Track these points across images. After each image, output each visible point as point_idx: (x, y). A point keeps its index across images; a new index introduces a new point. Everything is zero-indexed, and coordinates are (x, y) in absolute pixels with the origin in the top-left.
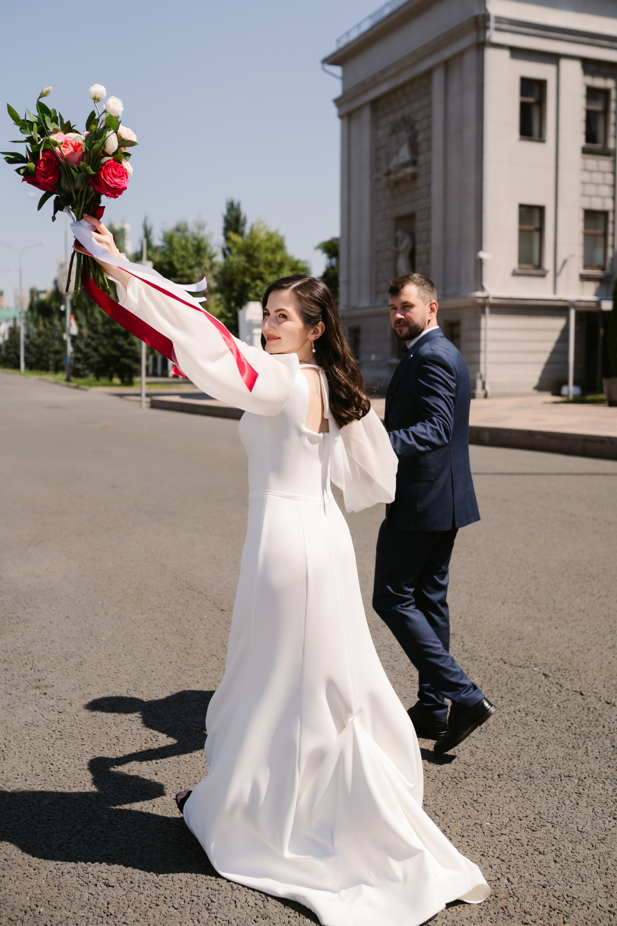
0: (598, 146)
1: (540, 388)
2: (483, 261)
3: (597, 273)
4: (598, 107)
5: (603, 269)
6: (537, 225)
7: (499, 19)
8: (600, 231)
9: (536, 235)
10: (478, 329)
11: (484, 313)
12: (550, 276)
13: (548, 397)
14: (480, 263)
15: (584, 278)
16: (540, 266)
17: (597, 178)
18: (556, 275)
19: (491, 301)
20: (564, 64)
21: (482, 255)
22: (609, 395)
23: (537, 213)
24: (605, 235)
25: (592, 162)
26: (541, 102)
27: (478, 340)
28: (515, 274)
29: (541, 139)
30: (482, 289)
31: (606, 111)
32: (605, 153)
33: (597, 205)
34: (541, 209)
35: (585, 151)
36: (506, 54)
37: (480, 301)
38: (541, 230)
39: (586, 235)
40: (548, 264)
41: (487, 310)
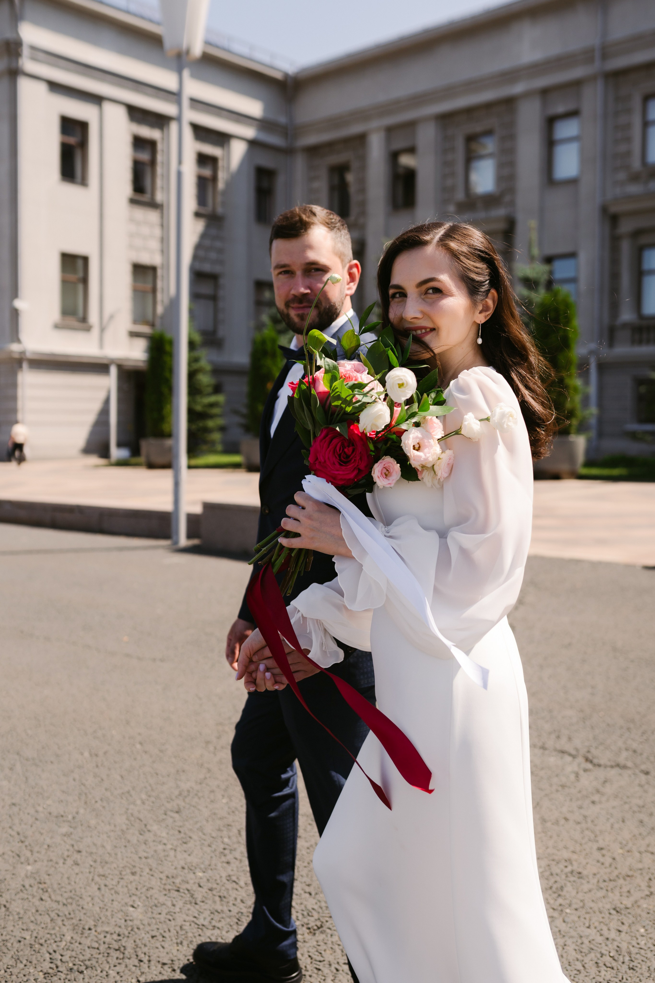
0: (146, 198)
1: (88, 450)
2: (19, 312)
3: (146, 329)
4: (145, 157)
5: (152, 325)
6: (81, 274)
7: (33, 48)
8: (149, 286)
9: (80, 287)
10: (14, 385)
11: (20, 366)
12: (95, 331)
13: (94, 460)
14: (15, 313)
15: (133, 335)
16: (84, 319)
17: (145, 230)
18: (102, 330)
19: (29, 355)
20: (107, 107)
21: (18, 304)
22: (148, 457)
23: (80, 263)
24: (154, 290)
25: (141, 213)
26: (83, 144)
27: (14, 398)
28: (57, 327)
29: (84, 183)
30: (18, 341)
31: (153, 162)
32: (153, 205)
33: (146, 259)
34: (85, 260)
35: (133, 201)
36: (43, 88)
37: (17, 356)
38: (85, 280)
39: (136, 290)
40: (93, 317)
41: (25, 365)
